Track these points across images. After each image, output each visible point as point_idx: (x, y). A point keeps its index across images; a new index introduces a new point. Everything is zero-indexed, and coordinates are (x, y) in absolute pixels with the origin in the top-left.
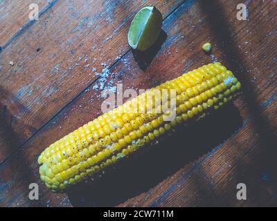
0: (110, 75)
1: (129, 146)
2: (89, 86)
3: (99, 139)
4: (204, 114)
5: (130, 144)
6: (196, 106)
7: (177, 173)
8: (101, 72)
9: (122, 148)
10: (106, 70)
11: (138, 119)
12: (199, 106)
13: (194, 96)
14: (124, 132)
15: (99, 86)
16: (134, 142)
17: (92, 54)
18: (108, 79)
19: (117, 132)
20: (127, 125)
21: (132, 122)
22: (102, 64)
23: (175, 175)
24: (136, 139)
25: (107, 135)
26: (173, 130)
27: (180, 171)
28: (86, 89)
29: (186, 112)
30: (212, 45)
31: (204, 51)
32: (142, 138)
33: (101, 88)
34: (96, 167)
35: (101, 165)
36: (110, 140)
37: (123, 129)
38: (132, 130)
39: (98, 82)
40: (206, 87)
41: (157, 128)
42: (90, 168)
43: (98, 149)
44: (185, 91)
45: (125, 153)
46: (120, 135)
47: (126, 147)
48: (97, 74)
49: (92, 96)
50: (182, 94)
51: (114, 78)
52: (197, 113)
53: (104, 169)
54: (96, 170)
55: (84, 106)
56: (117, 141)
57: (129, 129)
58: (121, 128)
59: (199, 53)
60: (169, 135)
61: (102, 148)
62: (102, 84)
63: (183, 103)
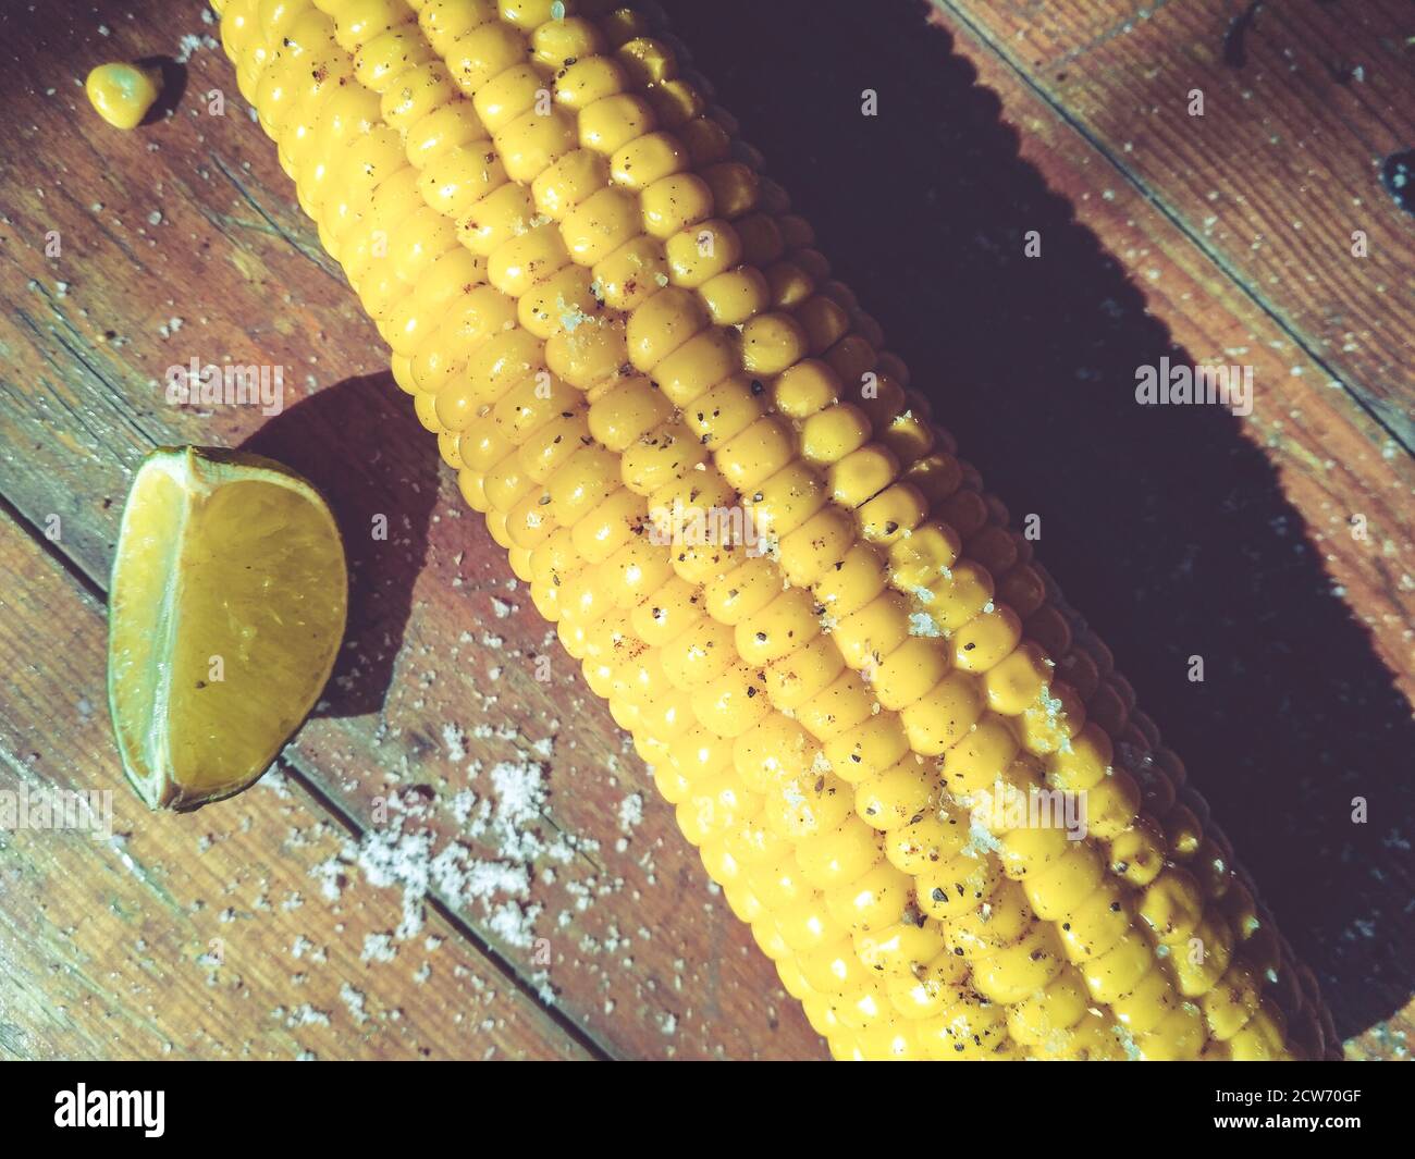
0: (410, 826)
1: (964, 660)
2: (508, 971)
3: (920, 920)
4: (635, 47)
5: (941, 650)
6: (567, 119)
7: (1110, 242)
8: (391, 896)
9: (985, 716)
10: (374, 861)
11: (722, 605)
12: (568, 93)
13: (484, 144)
14: (847, 712)
15: (500, 897)
16: (923, 624)
17: (261, 973)
18: (439, 834)
19: (848, 771)
20: (782, 692)
21: (754, 652)
22: (330, 891)
23: (1129, 256)
24: (896, 601)
25: (882, 860)
26: (792, 294)
27: (1099, 225)
28: (532, 993)
29: (631, 200)
30: (103, 59)
31: (152, 115)
32: (881, 558)
33: (515, 881)
34: (1155, 911)
35: (1139, 874)
36: (928, 832)
37: (816, 722)
38: (822, 641)
39: (476, 908)
40: (394, 48)
41: (788, 430)
42: (1164, 969)
43: (1007, 924)
44: (447, 222)
45: (1016, 685)
46: (879, 751)
47: (974, 685)
48: (411, 921)
49: (587, 944)
50: (478, 241)
51: (427, 792)
52: (631, 109)
53: (1168, 848)
54: (1177, 914)
55: (664, 998)
56: (932, 770)
57: (811, 669)
58: (813, 743)
59: (173, 155)
60: (833, 324)
61: (1002, 887)
62: (486, 879)
63: (553, 233)
